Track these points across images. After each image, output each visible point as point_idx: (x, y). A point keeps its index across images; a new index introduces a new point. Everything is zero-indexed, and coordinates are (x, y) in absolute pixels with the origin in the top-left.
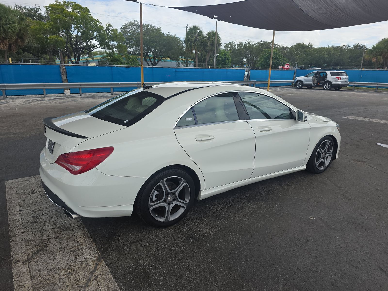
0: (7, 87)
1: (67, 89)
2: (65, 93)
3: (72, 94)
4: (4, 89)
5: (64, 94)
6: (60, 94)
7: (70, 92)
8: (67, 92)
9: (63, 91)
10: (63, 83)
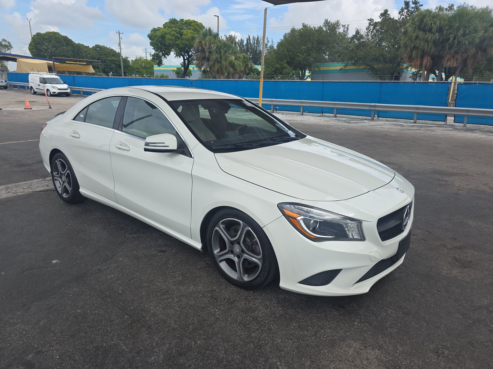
0: (377, 108)
1: (451, 115)
2: (447, 121)
3: (457, 123)
4: (374, 109)
5: (445, 121)
6: (439, 121)
7: (454, 120)
8: (450, 119)
9: (445, 118)
10: (447, 107)
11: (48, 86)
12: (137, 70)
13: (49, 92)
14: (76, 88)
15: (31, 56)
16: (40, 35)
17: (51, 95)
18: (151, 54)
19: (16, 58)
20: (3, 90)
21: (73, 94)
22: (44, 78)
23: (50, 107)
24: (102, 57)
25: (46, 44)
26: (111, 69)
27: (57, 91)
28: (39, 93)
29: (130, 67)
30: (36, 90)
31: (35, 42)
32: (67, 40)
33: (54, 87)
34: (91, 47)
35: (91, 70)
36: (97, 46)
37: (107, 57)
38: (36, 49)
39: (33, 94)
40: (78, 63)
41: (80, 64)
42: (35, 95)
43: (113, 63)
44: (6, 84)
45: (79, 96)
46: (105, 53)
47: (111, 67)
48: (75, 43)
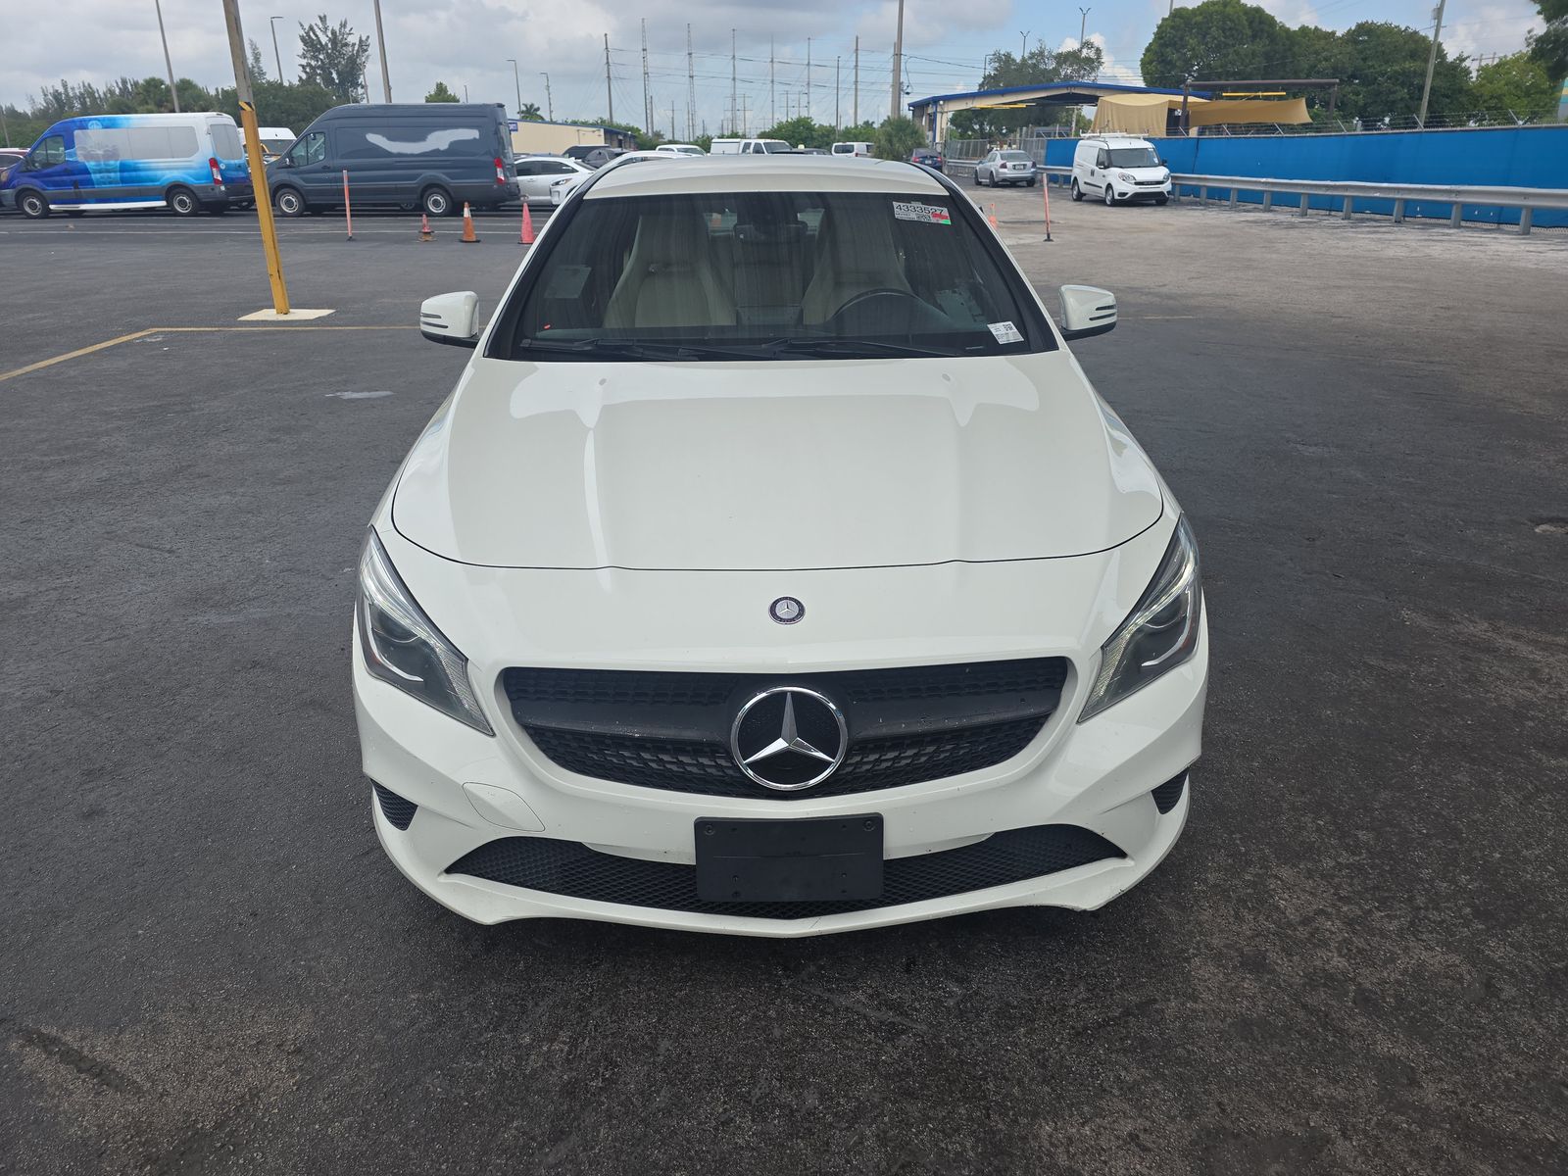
11: (1114, 175)
12: (1493, 103)
13: (1111, 192)
14: (1192, 178)
15: (1142, 84)
16: (1181, 17)
17: (1115, 203)
18: (1532, 34)
19: (1098, 94)
20: (1024, 189)
21: (1182, 198)
22: (1109, 152)
23: (1049, 239)
24: (1370, 64)
25: (1191, 41)
26: (1390, 107)
27: (1131, 189)
28: (1091, 199)
29: (1468, 92)
30: (1083, 188)
31: (1162, 41)
32: (1257, 20)
33: (1125, 178)
34: (1339, 34)
35: (1301, 113)
36: (1364, 29)
37: (1387, 62)
38: (1160, 63)
39: (1075, 200)
40: (1260, 94)
41: (1267, 98)
42: (1078, 203)
43: (1403, 84)
44: (1032, 173)
45: (1196, 204)
46: (1383, 52)
47: (1392, 97)
48: (1283, 27)
